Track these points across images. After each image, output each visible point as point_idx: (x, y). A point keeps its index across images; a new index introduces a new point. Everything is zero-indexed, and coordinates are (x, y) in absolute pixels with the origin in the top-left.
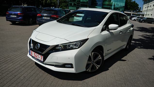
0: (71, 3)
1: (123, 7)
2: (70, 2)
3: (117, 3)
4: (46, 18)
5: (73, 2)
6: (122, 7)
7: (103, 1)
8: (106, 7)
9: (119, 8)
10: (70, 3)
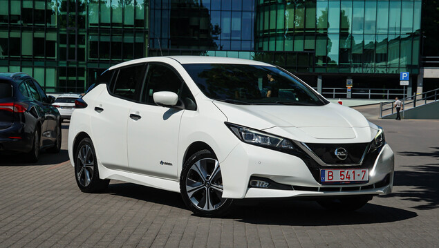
0: (15, 34)
1: (412, 36)
5: (28, 29)
6: (399, 39)
7: (259, 9)
8: (279, 49)
9: (379, 50)
10: (3, 34)
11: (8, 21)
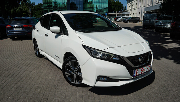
0: (47, 9)
1: (107, 8)
2: (44, 8)
3: (99, 4)
4: (17, 29)
6: (105, 8)
7: (84, 4)
8: (87, 10)
9: (102, 10)
10: (45, 9)
11: (46, 7)
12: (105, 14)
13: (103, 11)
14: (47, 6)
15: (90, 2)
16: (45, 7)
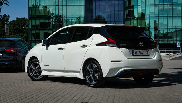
0: (37, 32)
2: (32, 29)
3: (161, 21)
5: (42, 30)
7: (125, 20)
9: (169, 35)
10: (34, 32)
11: (35, 27)
12: (176, 44)
13: (171, 37)
14: (38, 22)
15: (140, 15)
16: (33, 26)
